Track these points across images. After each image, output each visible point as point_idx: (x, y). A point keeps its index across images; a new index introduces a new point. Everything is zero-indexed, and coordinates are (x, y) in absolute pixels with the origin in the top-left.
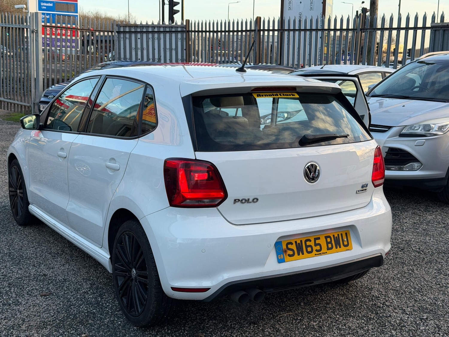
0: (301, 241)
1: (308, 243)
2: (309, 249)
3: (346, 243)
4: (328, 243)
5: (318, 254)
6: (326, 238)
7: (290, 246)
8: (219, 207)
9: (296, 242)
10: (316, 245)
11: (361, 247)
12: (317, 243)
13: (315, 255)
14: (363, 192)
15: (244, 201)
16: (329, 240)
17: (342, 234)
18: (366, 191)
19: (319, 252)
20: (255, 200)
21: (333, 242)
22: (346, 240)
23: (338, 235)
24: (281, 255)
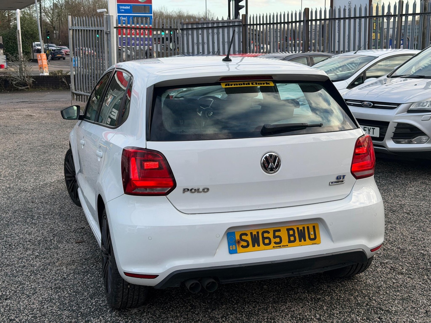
0: (258, 233)
1: (266, 235)
2: (267, 241)
3: (312, 237)
4: (289, 236)
5: (276, 247)
6: (288, 230)
7: (244, 237)
8: (167, 196)
9: (251, 233)
10: (275, 237)
11: (333, 241)
12: (276, 235)
13: (274, 247)
14: (338, 183)
15: (193, 191)
16: (291, 232)
17: (308, 228)
18: (342, 183)
19: (279, 244)
20: (206, 190)
21: (297, 235)
22: (312, 233)
23: (304, 228)
24: (233, 246)
